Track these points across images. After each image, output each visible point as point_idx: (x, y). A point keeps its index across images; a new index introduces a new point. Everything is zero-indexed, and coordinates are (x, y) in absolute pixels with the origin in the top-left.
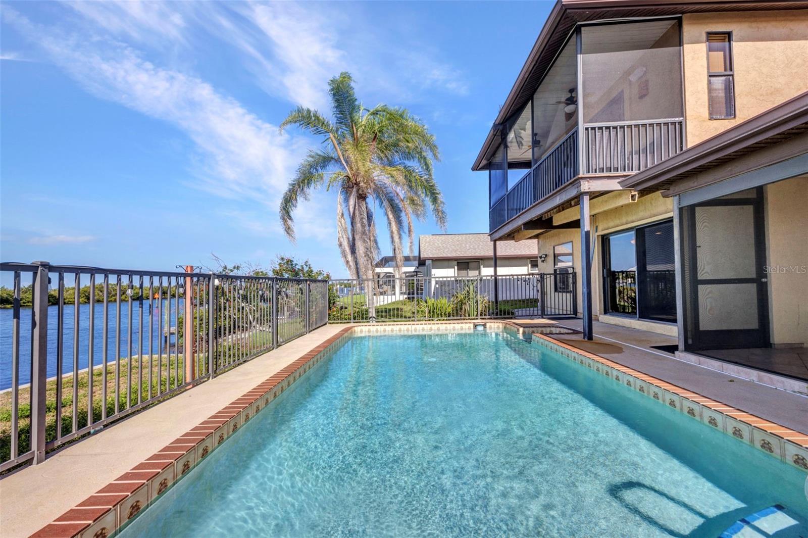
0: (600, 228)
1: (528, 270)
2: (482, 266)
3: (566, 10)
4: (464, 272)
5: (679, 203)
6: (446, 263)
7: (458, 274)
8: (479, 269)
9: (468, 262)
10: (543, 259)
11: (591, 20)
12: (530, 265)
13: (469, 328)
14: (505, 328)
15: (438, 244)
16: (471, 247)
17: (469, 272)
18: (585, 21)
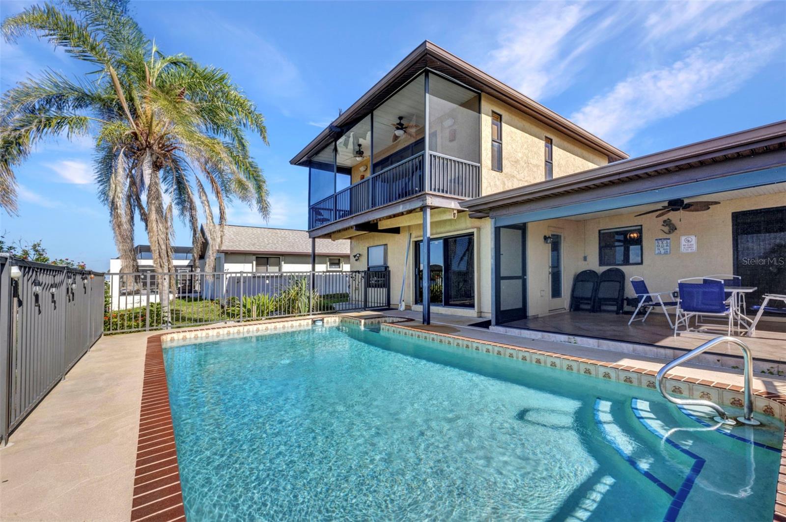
0: (413, 235)
1: (327, 267)
2: (283, 263)
3: (427, 54)
4: (263, 268)
5: (495, 223)
6: (242, 258)
7: (256, 269)
8: (279, 265)
9: (268, 258)
10: (356, 258)
11: (436, 70)
12: (328, 263)
13: (308, 325)
14: (342, 321)
15: (230, 236)
16: (270, 241)
17: (269, 267)
18: (431, 68)
